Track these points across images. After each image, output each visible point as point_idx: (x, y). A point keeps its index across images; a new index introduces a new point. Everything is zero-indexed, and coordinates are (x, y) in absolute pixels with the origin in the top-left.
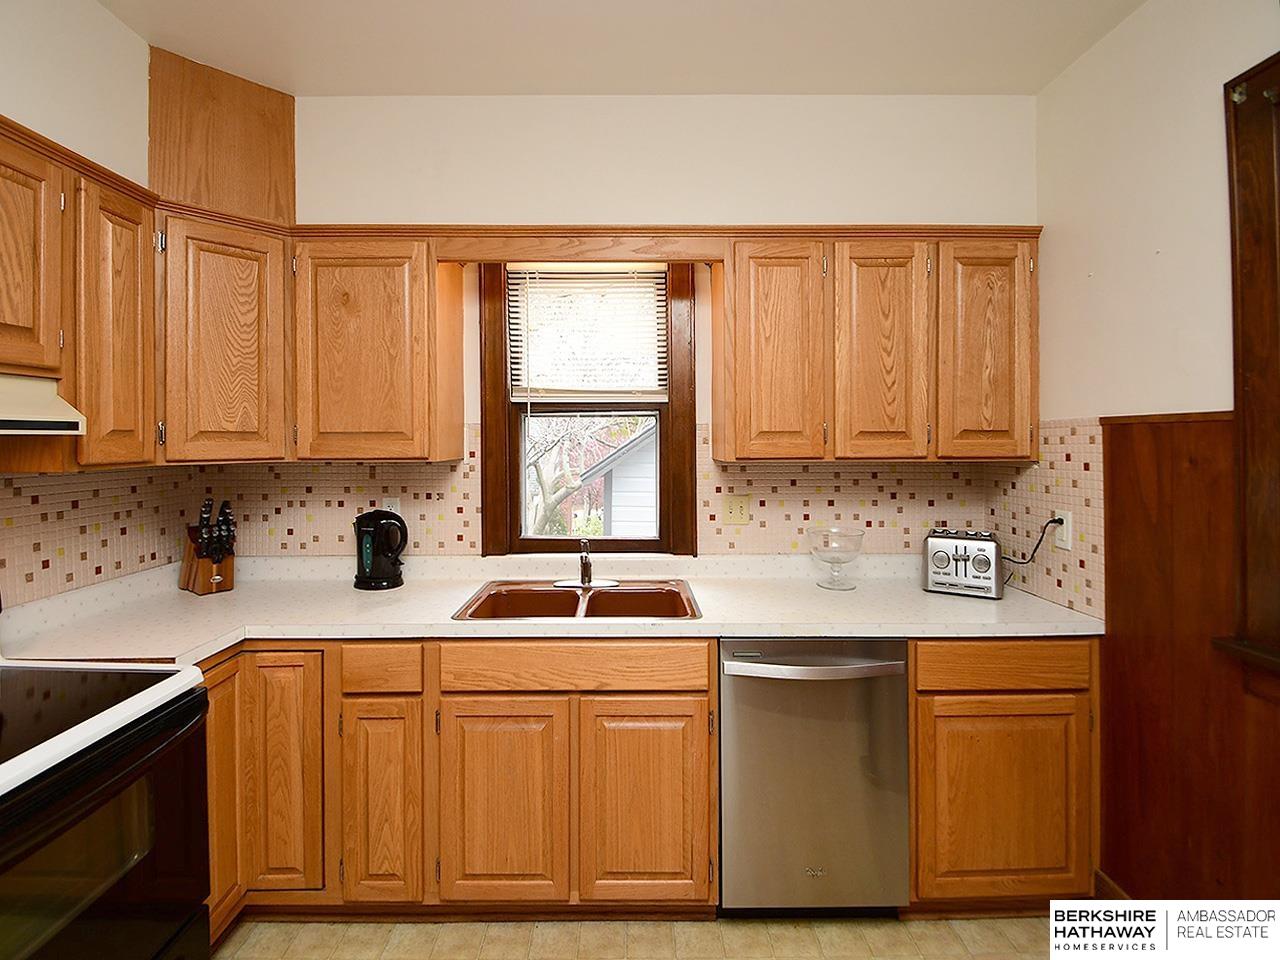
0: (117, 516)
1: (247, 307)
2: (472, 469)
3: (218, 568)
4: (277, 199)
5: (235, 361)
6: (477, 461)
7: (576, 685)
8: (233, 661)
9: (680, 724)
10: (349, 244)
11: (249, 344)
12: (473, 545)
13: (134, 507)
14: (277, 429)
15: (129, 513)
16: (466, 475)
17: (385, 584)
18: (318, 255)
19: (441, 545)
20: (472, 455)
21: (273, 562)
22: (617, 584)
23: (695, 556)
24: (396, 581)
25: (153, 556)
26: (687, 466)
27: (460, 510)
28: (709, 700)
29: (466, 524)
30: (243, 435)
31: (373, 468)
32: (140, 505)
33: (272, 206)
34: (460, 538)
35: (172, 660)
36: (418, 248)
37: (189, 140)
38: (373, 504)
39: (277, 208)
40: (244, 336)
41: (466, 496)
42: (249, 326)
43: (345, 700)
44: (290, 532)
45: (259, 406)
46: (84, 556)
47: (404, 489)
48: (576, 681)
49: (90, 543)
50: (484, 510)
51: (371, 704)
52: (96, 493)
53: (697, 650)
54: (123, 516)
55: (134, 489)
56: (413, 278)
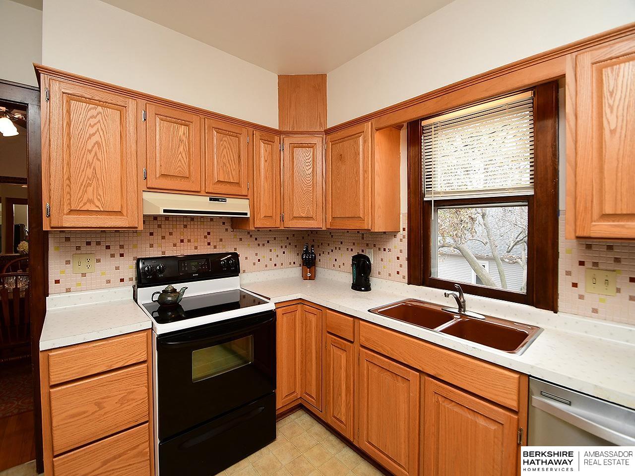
0: (282, 247)
1: (309, 167)
2: (404, 237)
3: (309, 270)
4: (320, 121)
5: (305, 189)
6: (406, 233)
7: (423, 368)
8: (296, 305)
9: (493, 427)
10: (342, 132)
11: (309, 182)
12: (404, 277)
13: (288, 245)
14: (320, 216)
15: (286, 247)
16: (401, 240)
17: (363, 289)
18: (333, 140)
19: (390, 275)
20: (404, 229)
21: (330, 271)
22: (484, 317)
23: (556, 312)
24: (368, 288)
25: (294, 263)
26: (549, 242)
27: (398, 258)
28: (518, 420)
29: (401, 266)
30: (308, 218)
31: (363, 234)
32: (290, 244)
33: (318, 123)
34: (398, 273)
35: (269, 299)
36: (368, 126)
37: (290, 106)
38: (363, 251)
39: (320, 123)
40: (308, 179)
41: (401, 251)
42: (309, 175)
43: (328, 334)
44: (336, 260)
45: (313, 207)
46: (271, 260)
47: (375, 246)
48: (423, 366)
49: (273, 255)
50: (409, 259)
51: (335, 339)
52: (275, 238)
53: (509, 378)
54: (284, 247)
55: (288, 238)
56: (365, 142)
